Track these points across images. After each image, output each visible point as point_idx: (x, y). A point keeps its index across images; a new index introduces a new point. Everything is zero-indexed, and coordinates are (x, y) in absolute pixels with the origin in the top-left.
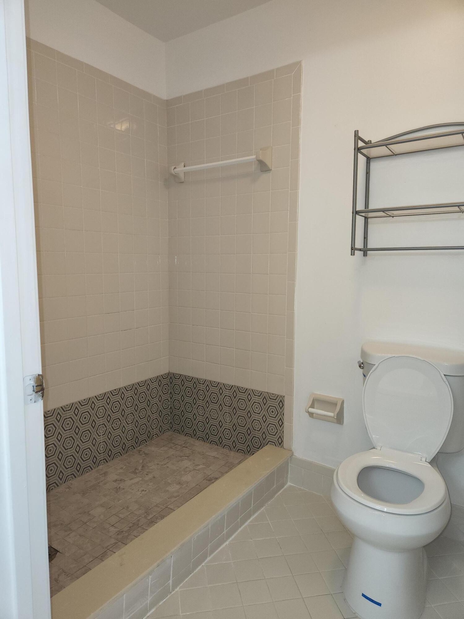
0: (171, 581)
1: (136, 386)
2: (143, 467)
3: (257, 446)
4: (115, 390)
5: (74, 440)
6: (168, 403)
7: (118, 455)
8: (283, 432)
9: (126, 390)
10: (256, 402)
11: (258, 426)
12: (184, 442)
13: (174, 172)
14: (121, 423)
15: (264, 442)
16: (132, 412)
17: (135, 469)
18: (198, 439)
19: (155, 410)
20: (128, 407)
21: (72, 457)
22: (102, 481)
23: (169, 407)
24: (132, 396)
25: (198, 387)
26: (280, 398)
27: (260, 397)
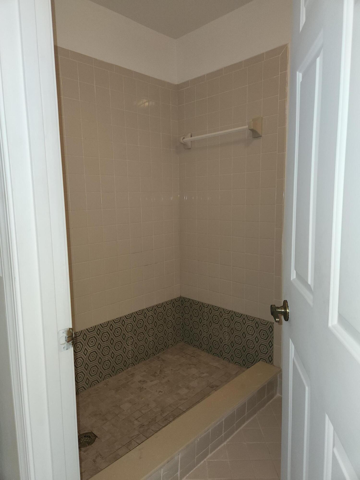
0: (179, 473)
1: (155, 308)
2: (161, 371)
3: (251, 361)
4: (140, 311)
5: (110, 349)
6: (180, 320)
7: (143, 360)
8: (273, 352)
9: (148, 310)
10: (250, 326)
11: (252, 345)
12: (193, 352)
13: (183, 141)
14: (144, 336)
15: (257, 358)
16: (153, 327)
17: (155, 373)
18: (203, 351)
19: (170, 325)
20: (149, 323)
21: (108, 361)
22: (130, 381)
23: (181, 323)
24: (152, 316)
25: (203, 310)
26: (270, 324)
27: (253, 322)
